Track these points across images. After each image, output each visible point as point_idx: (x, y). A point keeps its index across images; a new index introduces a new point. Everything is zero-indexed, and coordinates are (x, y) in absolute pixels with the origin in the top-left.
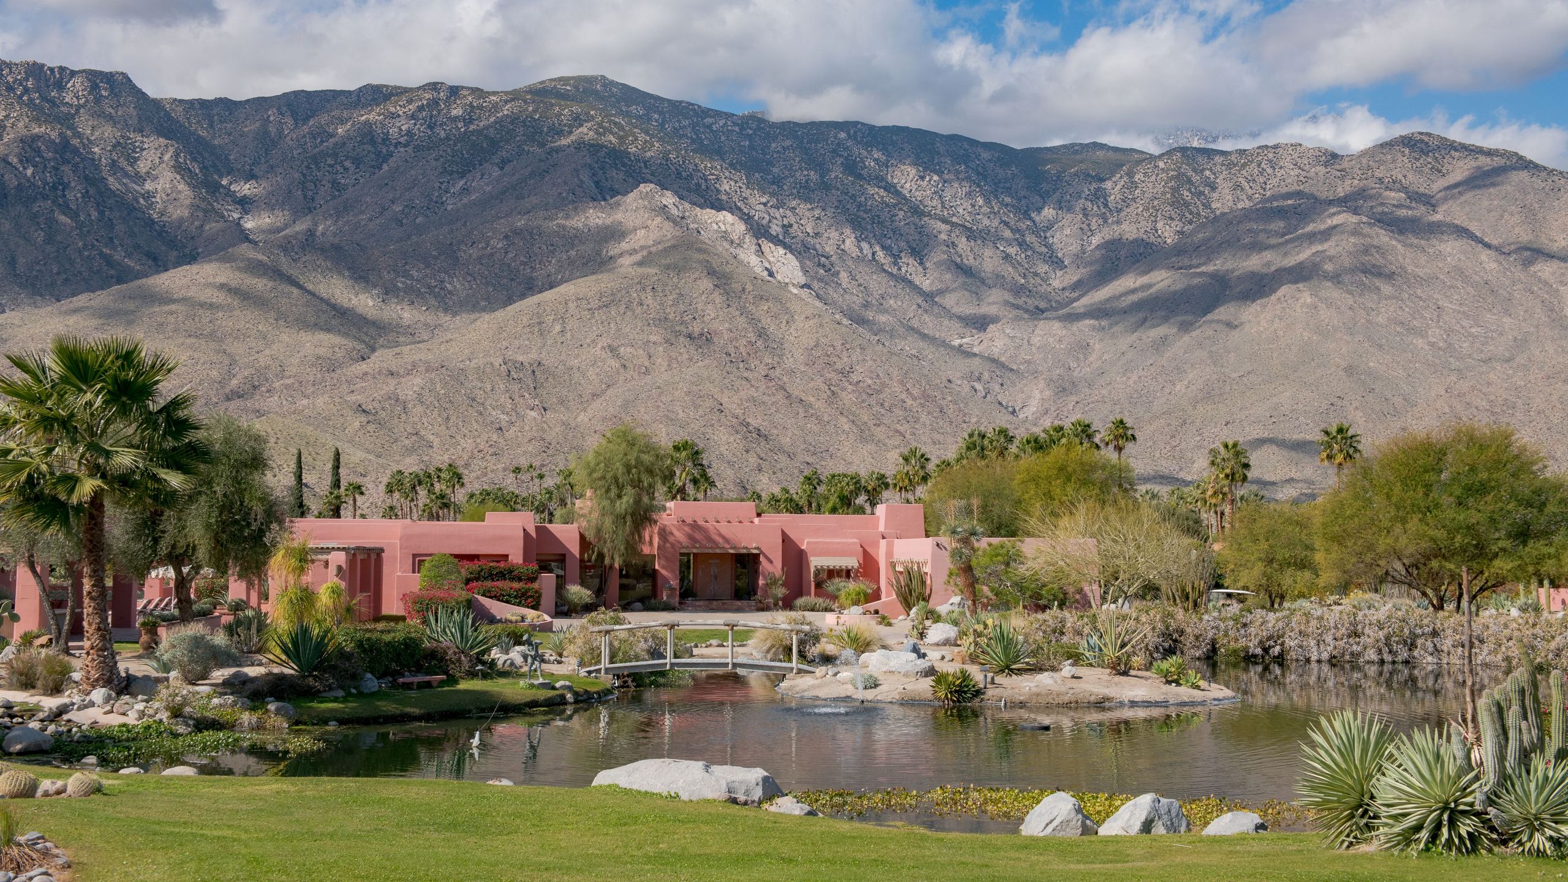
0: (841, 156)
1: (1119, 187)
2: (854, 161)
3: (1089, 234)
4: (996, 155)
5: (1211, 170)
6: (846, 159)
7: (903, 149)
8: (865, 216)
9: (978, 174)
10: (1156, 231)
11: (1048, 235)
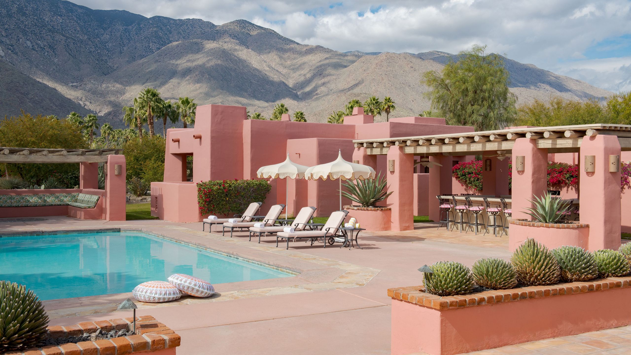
0: (17, 4)
1: (134, 29)
2: (22, 7)
3: (123, 46)
4: (84, 11)
5: (169, 26)
6: (18, 5)
7: (44, 4)
8: (28, 30)
9: (77, 18)
10: (149, 47)
11: (106, 45)
